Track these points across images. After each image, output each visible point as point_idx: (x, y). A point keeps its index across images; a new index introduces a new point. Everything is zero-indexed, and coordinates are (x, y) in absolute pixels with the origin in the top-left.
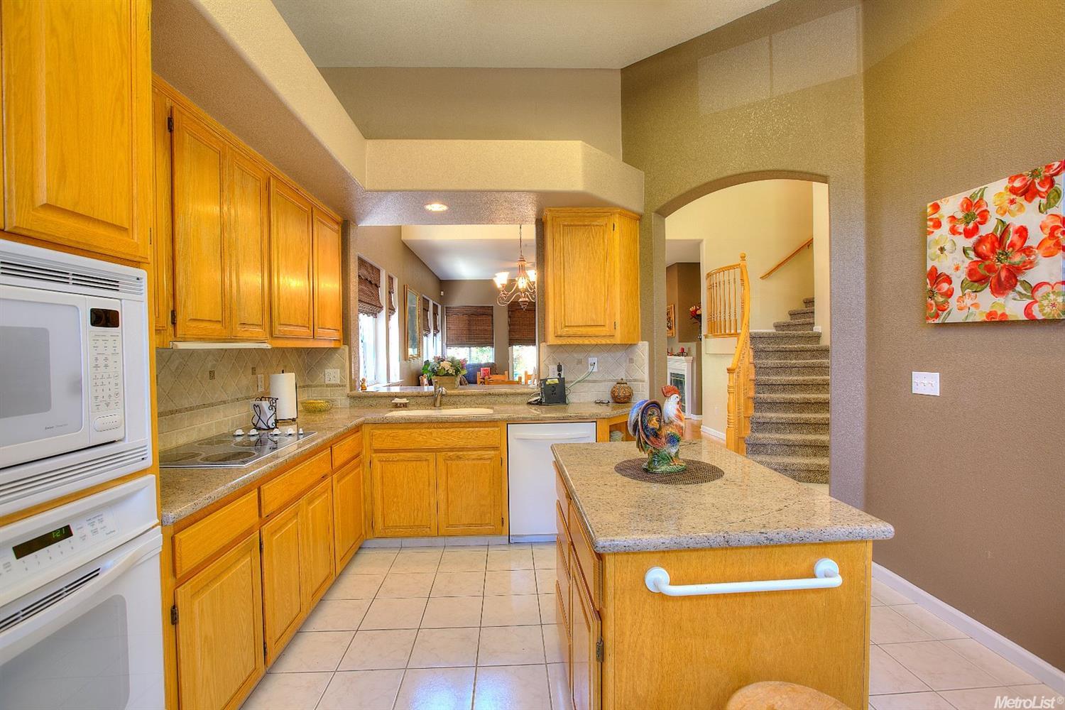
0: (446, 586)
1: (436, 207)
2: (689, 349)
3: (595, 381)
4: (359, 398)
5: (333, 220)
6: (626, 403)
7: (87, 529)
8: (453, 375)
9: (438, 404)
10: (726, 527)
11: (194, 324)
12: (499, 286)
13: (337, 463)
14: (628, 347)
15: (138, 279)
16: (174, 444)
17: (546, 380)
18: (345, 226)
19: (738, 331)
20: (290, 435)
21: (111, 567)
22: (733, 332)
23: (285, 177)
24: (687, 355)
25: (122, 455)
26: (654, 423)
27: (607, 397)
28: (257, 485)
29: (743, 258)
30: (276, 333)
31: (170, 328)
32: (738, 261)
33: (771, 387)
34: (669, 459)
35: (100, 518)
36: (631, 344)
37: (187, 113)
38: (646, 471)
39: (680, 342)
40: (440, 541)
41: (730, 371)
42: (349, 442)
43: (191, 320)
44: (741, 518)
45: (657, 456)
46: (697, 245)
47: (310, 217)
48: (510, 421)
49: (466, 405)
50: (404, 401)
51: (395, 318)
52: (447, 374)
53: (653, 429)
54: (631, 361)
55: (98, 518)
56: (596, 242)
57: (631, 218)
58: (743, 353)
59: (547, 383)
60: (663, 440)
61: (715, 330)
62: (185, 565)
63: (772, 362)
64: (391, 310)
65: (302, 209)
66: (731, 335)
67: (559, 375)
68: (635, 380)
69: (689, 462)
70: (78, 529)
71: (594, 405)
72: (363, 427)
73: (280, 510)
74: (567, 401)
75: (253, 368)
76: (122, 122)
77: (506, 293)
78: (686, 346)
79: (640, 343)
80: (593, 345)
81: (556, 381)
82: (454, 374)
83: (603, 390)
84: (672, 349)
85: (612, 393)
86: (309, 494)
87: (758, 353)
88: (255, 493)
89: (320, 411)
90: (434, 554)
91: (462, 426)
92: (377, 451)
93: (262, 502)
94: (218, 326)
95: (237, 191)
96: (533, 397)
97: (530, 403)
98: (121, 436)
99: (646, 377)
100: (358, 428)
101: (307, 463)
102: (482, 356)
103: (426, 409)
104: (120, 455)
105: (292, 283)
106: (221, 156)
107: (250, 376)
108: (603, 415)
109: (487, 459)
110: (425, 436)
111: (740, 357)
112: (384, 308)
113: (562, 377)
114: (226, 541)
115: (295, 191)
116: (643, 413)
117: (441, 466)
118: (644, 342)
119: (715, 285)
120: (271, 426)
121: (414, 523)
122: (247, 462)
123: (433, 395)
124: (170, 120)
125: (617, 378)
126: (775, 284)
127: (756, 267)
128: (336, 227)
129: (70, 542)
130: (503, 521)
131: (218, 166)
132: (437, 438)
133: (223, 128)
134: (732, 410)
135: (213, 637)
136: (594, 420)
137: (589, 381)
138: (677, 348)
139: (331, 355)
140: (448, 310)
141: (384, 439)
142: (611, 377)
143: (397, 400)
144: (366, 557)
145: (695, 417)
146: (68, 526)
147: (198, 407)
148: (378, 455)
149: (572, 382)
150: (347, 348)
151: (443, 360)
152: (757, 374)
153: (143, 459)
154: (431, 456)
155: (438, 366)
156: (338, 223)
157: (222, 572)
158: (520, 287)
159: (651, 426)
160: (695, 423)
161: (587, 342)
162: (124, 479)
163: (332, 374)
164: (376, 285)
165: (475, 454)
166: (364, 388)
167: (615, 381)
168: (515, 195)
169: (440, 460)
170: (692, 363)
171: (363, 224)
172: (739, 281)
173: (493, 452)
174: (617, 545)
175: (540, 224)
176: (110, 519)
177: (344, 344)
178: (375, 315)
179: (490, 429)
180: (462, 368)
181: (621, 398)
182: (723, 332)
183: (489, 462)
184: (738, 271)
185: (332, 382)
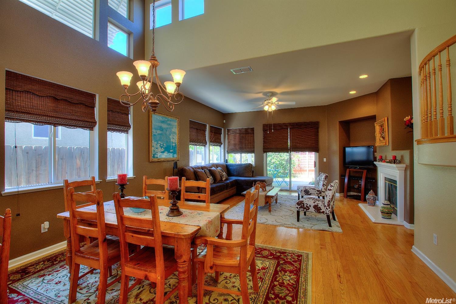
2: (402, 157)
24: (400, 162)
39: (393, 150)
78: (398, 154)
84: (386, 156)
138: (390, 154)
140: (228, 131)
145: (408, 226)
160: (408, 231)
170: (405, 171)
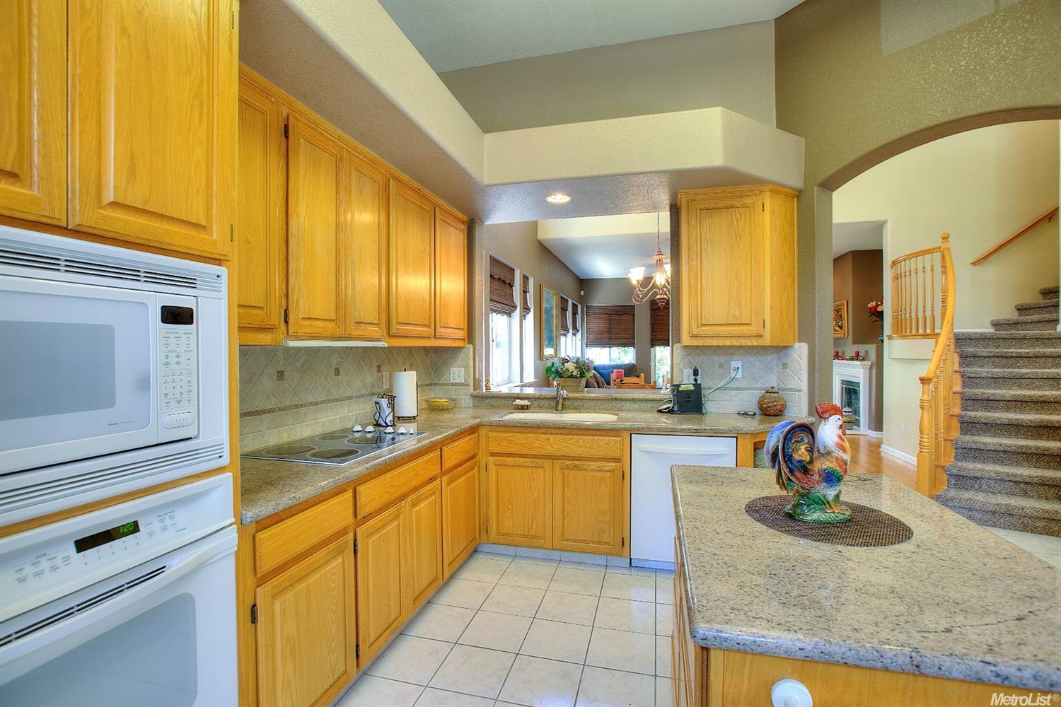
0: (554, 607)
1: (559, 198)
2: (866, 352)
3: (738, 389)
4: (482, 397)
5: (457, 218)
6: (778, 416)
7: (156, 525)
8: (577, 378)
9: (560, 408)
10: (916, 640)
11: (307, 323)
12: (634, 282)
13: (447, 465)
14: (781, 349)
15: (218, 276)
16: (298, 437)
17: (679, 386)
18: (471, 225)
19: (936, 331)
20: (402, 433)
21: (176, 565)
22: (928, 331)
23: (405, 177)
24: (863, 359)
25: (197, 452)
26: (801, 453)
27: (753, 407)
28: (354, 485)
29: (945, 238)
30: (393, 331)
31: (283, 326)
32: (938, 242)
33: (989, 403)
34: (822, 503)
35: (171, 514)
36: (784, 346)
37: (303, 120)
38: (790, 516)
39: (853, 344)
40: (555, 555)
41: (924, 381)
42: (462, 443)
43: (303, 318)
44: (944, 624)
45: (806, 498)
46: (879, 227)
47: (432, 217)
48: (633, 431)
49: (588, 410)
50: (526, 402)
51: (530, 317)
52: (571, 376)
53: (800, 462)
54: (785, 366)
55: (169, 515)
56: (741, 226)
57: (787, 195)
58: (944, 358)
59: (680, 389)
60: (816, 477)
61: (901, 330)
62: (266, 564)
63: (987, 370)
64: (526, 309)
65: (424, 210)
66: (925, 336)
67: (696, 380)
68: (791, 390)
69: (857, 509)
70: (146, 525)
71: (737, 416)
72: (480, 429)
73: (380, 511)
74: (704, 411)
75: (378, 366)
76: (201, 118)
77: (641, 289)
78: (862, 348)
79: (797, 345)
80: (737, 346)
81: (692, 388)
82: (579, 376)
83: (749, 400)
84: (843, 352)
85: (759, 403)
86: (414, 496)
87: (966, 359)
88: (349, 494)
89: (443, 410)
90: (547, 569)
91: (580, 433)
92: (493, 454)
93: (358, 503)
94: (332, 325)
95: (354, 193)
96: (665, 404)
97: (660, 411)
98: (195, 433)
99: (804, 385)
100: (473, 430)
101: (413, 464)
102: (626, 356)
103: (546, 412)
104: (195, 453)
105: (412, 283)
106: (338, 161)
107: (375, 374)
108: (745, 430)
109: (606, 471)
110: (542, 441)
111: (939, 364)
112: (518, 308)
113: (699, 382)
114: (314, 541)
115: (417, 192)
116: (785, 438)
117: (558, 475)
118: (803, 344)
119: (903, 274)
120: (389, 424)
121: (528, 532)
122: (347, 461)
123: (555, 398)
124: (286, 127)
125: (766, 385)
126: (990, 272)
127: (963, 251)
128: (462, 227)
129: (136, 537)
130: (624, 543)
131: (335, 169)
132: (555, 444)
133: (340, 132)
134: (926, 431)
135: (296, 638)
136: (737, 435)
137: (732, 389)
138: (851, 350)
139: (456, 354)
140: (588, 310)
141: (499, 442)
142: (759, 385)
143: (518, 402)
144: (479, 562)
145: (873, 434)
146: (136, 522)
147: (322, 402)
148: (493, 458)
149: (711, 388)
150: (471, 346)
151: (568, 361)
152: (964, 385)
153: (220, 457)
154: (547, 463)
155: (562, 367)
156: (463, 223)
157: (308, 574)
158: (658, 283)
159: (796, 457)
160: (874, 441)
161: (728, 343)
162: (198, 476)
163: (457, 373)
164: (510, 284)
165: (594, 465)
166: (488, 388)
167: (763, 389)
168: (643, 179)
169: (557, 468)
170: (870, 369)
171: (488, 223)
172: (938, 268)
173: (614, 464)
174: (726, 639)
175: (675, 210)
176: (182, 516)
177: (468, 343)
178: (509, 315)
179: (611, 438)
180: (588, 370)
181: (770, 409)
182: (914, 332)
183: (609, 474)
184: (937, 256)
185: (458, 381)
